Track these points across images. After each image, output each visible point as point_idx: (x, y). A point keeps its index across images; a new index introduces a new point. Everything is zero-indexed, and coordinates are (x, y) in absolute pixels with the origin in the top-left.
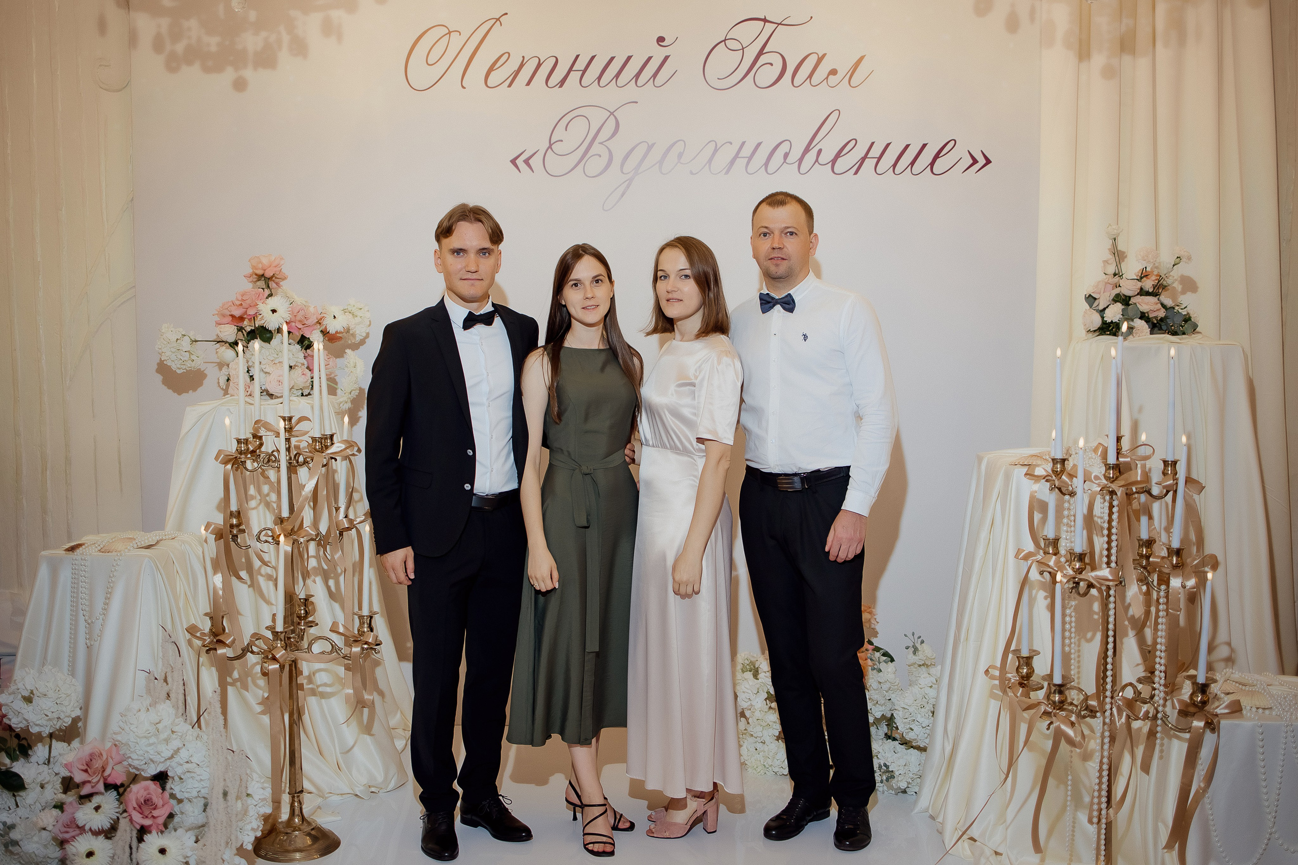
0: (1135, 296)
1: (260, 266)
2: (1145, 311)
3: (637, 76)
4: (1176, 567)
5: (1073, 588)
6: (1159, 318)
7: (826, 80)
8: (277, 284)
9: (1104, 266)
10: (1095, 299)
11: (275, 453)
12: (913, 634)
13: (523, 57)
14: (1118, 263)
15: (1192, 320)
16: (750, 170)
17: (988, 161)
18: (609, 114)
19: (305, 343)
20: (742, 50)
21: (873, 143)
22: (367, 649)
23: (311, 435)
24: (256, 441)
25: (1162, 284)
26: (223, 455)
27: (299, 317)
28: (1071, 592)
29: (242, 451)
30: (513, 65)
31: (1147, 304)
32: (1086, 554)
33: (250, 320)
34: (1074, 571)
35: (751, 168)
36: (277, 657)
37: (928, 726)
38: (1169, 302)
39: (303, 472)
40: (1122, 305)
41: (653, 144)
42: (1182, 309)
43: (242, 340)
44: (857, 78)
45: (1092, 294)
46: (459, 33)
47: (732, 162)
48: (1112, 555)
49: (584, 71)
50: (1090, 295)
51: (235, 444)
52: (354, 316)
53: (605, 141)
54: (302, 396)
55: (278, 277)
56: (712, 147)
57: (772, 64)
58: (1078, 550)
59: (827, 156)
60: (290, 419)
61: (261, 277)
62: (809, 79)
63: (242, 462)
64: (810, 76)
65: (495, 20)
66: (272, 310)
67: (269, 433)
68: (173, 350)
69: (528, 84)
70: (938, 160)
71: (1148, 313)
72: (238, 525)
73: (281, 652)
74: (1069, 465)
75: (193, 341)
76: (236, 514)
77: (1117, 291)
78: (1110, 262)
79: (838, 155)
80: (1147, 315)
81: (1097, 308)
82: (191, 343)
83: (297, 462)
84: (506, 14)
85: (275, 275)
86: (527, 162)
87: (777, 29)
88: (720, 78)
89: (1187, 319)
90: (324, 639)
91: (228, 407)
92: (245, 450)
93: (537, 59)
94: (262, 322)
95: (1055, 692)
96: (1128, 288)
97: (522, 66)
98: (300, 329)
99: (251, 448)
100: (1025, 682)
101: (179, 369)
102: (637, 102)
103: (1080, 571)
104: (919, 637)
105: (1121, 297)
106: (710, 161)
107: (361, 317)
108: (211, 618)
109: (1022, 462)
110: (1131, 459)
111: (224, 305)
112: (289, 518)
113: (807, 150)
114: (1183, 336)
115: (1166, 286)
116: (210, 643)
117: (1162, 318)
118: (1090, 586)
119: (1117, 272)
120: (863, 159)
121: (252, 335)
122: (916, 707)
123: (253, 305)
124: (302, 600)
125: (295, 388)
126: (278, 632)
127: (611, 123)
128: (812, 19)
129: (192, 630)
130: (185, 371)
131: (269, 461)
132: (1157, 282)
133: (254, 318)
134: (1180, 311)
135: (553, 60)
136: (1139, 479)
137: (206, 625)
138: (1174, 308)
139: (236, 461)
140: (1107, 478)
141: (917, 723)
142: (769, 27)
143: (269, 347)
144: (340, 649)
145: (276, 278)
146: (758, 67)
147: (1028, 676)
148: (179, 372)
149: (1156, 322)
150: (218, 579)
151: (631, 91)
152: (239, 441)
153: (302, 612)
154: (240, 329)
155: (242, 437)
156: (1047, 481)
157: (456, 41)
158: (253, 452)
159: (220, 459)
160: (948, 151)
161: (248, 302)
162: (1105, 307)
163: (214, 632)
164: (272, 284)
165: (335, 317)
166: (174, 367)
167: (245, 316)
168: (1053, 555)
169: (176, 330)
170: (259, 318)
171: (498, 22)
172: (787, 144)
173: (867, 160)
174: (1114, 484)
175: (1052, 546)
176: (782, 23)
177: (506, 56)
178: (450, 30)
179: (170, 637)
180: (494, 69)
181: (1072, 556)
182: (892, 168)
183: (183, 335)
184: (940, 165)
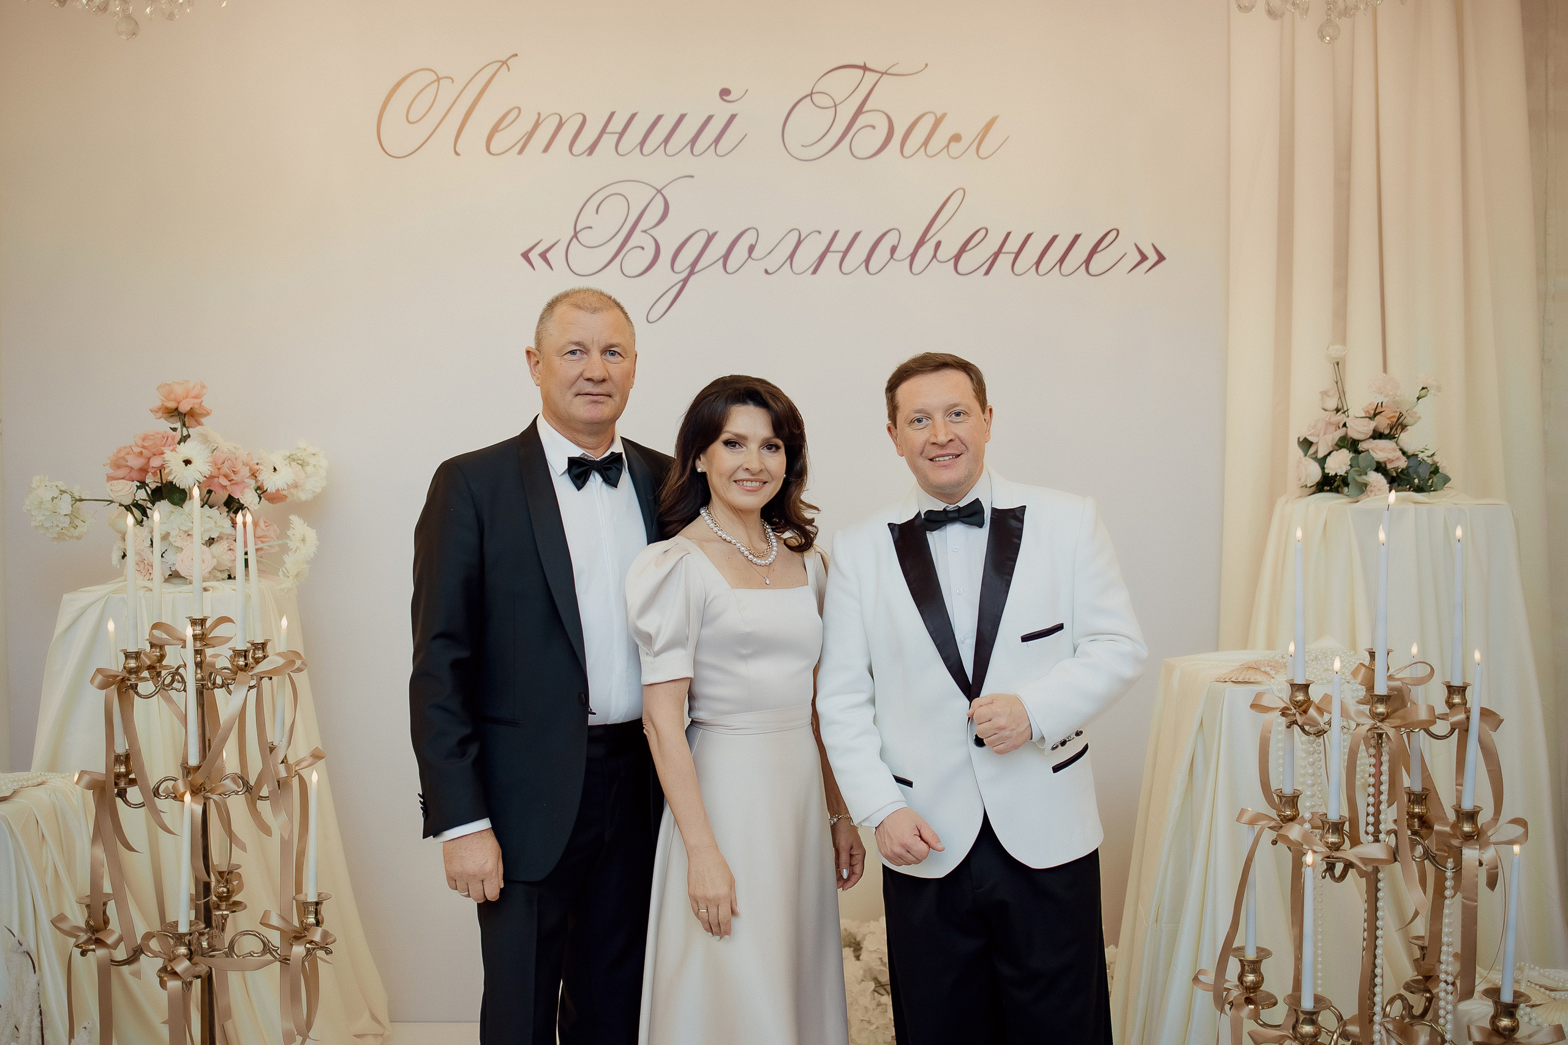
0: (1366, 440)
1: (172, 397)
2: (1381, 461)
3: (694, 141)
4: (1468, 837)
5: (1325, 871)
6: (1399, 470)
7: (946, 149)
8: (197, 421)
9: (1322, 399)
10: (1311, 442)
11: (181, 671)
13: (539, 114)
14: (1342, 395)
15: (1440, 470)
16: (846, 267)
17: (1161, 258)
18: (656, 192)
19: (233, 505)
20: (834, 109)
21: (1009, 234)
22: (313, 949)
23: (232, 646)
24: (156, 652)
25: (1401, 424)
26: (102, 677)
27: (224, 470)
28: (1324, 877)
29: (132, 668)
30: (524, 125)
32: (1343, 823)
33: (154, 474)
34: (1328, 847)
35: (847, 266)
36: (178, 971)
38: (1410, 448)
39: (222, 698)
40: (1350, 452)
41: (715, 234)
42: (1428, 457)
43: (145, 500)
44: (986, 148)
45: (1308, 437)
46: (451, 81)
47: (822, 258)
48: (1381, 824)
49: (622, 134)
50: (1306, 439)
51: (122, 658)
52: (303, 464)
53: (653, 227)
54: (228, 579)
55: (197, 411)
56: (793, 239)
58: (1333, 817)
59: (949, 250)
60: (202, 622)
61: (173, 412)
62: (923, 148)
63: (131, 685)
64: (926, 143)
65: (501, 63)
66: (184, 461)
67: (172, 642)
68: (48, 514)
69: (546, 150)
70: (1096, 257)
71: (1384, 463)
72: (128, 773)
73: (184, 964)
74: (1316, 694)
75: (77, 500)
76: (124, 758)
77: (1342, 432)
78: (1330, 393)
79: (963, 250)
80: (1384, 465)
81: (1313, 456)
82: (74, 502)
83: (214, 684)
84: (516, 55)
85: (194, 410)
86: (543, 256)
87: (880, 81)
88: (805, 145)
89: (1435, 471)
90: (251, 934)
91: (121, 596)
92: (135, 667)
93: (559, 117)
94: (170, 478)
95: (1303, 1023)
96: (1359, 429)
97: (537, 125)
98: (226, 487)
99: (147, 663)
100: (1251, 995)
102: (692, 177)
105: (1348, 442)
106: (792, 256)
107: (314, 466)
108: (88, 906)
109: (1235, 677)
110: (1403, 683)
111: (119, 451)
112: (199, 767)
113: (921, 242)
114: (1431, 493)
115: (1407, 425)
116: (86, 942)
117: (1403, 469)
118: (1349, 865)
119: (1340, 406)
120: (996, 255)
121: (157, 495)
123: (159, 453)
124: (222, 873)
125: (219, 568)
126: (181, 935)
127: (658, 205)
128: (928, 67)
129: (59, 922)
131: (173, 681)
132: (1396, 419)
133: (160, 471)
134: (1426, 459)
135: (581, 118)
136: (1423, 718)
137: (78, 917)
138: (1417, 456)
139: (123, 685)
140: (1374, 715)
142: (870, 78)
143: (181, 512)
144: (275, 949)
145: (195, 413)
146: (856, 131)
147: (1256, 987)
149: (1395, 474)
151: (686, 162)
152: (128, 655)
153: (223, 890)
154: (143, 485)
155: (132, 649)
156: (1283, 714)
157: (448, 91)
158: (150, 668)
159: (99, 681)
160: (1110, 242)
161: (152, 449)
162: (1326, 453)
163: (92, 926)
164: (189, 422)
165: (275, 469)
167: (148, 468)
168: (1292, 819)
169: (53, 483)
170: (167, 471)
171: (505, 65)
172: (895, 234)
173: (1001, 256)
174: (1386, 724)
175: (1290, 805)
176: (888, 72)
177: (515, 113)
178: (440, 76)
179: (21, 945)
180: (499, 129)
181: (1323, 824)
182: (1034, 267)
183: (63, 492)
184: (1099, 262)
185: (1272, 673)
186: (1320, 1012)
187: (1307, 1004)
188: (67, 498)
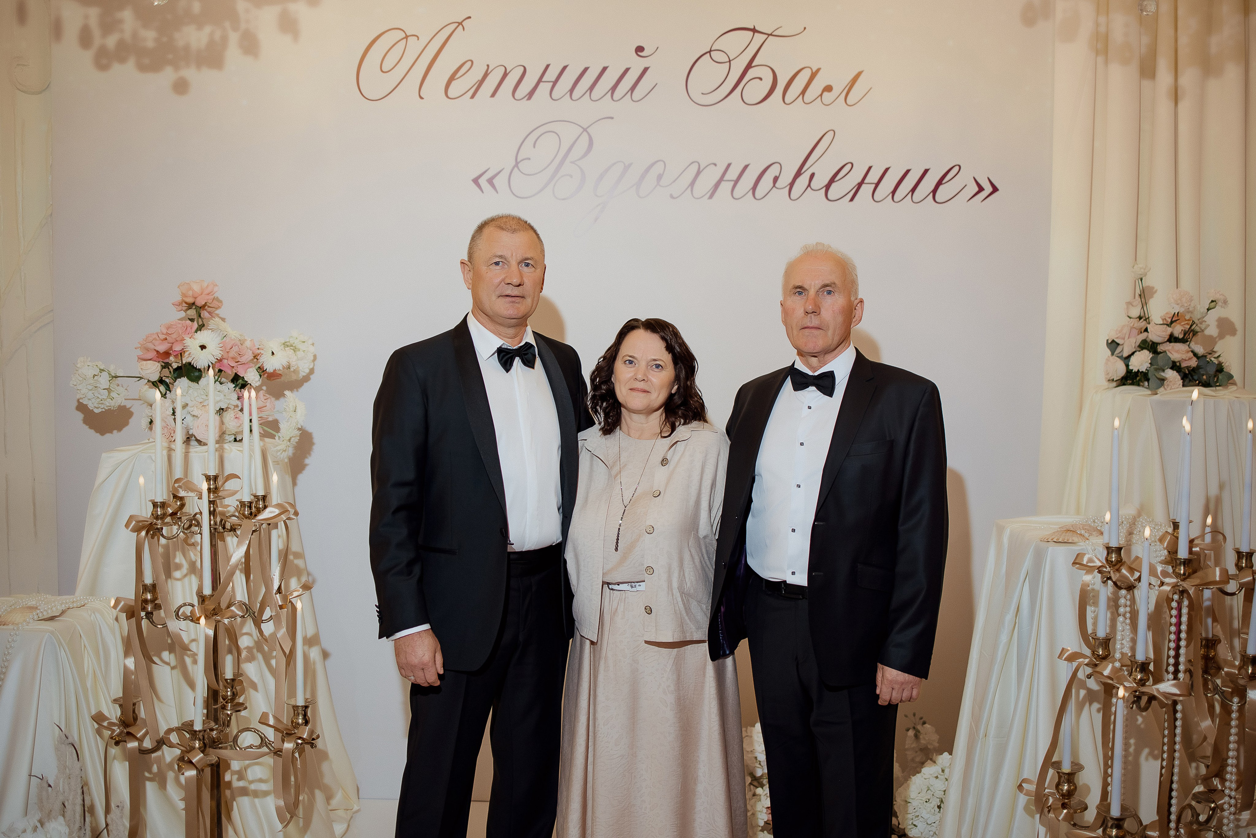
0: (1164, 343)
1: (190, 293)
2: (1176, 360)
3: (614, 89)
5: (1134, 702)
6: (1191, 368)
7: (820, 98)
8: (209, 313)
9: (1128, 308)
10: (1118, 344)
11: (198, 517)
12: (914, 715)
13: (488, 66)
14: (1144, 305)
15: (1224, 370)
17: (995, 189)
18: (582, 130)
19: (239, 382)
20: (728, 63)
21: (870, 168)
22: (302, 744)
23: (239, 498)
24: (177, 502)
25: (1193, 331)
26: (134, 522)
27: (232, 354)
28: (1131, 708)
29: (158, 515)
30: (476, 74)
31: (1177, 352)
32: (1149, 664)
33: (176, 356)
34: (1136, 683)
35: (737, 193)
36: (193, 761)
37: (934, 823)
38: (1200, 350)
39: (231, 540)
40: (1150, 352)
41: (630, 165)
42: (1215, 358)
43: (169, 377)
44: (853, 97)
45: (1116, 340)
46: (416, 38)
47: (717, 186)
48: (1180, 664)
49: (555, 83)
50: (1113, 341)
51: (150, 507)
52: (295, 350)
53: (579, 159)
54: (234, 441)
55: (210, 305)
56: (694, 169)
57: (761, 79)
58: (1140, 657)
59: (821, 181)
60: (216, 478)
61: (191, 305)
62: (801, 96)
63: (157, 529)
64: (803, 93)
65: (457, 24)
66: (200, 347)
67: (191, 494)
68: (90, 387)
69: (493, 95)
70: (941, 187)
71: (1179, 362)
72: (153, 601)
73: (198, 755)
75: (113, 377)
76: (151, 588)
77: (1143, 336)
78: (1134, 304)
79: (832, 180)
80: (1178, 364)
81: (1119, 355)
82: (111, 378)
83: (224, 528)
84: (470, 17)
85: (208, 304)
86: (490, 181)
87: (767, 41)
88: (705, 93)
89: (1220, 369)
90: (251, 731)
91: (149, 454)
92: (161, 514)
93: (504, 68)
94: (189, 360)
95: (1112, 827)
96: (1157, 333)
97: (486, 75)
98: (233, 367)
99: (170, 511)
100: (1066, 801)
101: (95, 407)
102: (612, 118)
103: (1142, 683)
104: (921, 718)
105: (1149, 344)
106: (692, 184)
107: (304, 350)
108: (121, 706)
109: (1056, 537)
111: (147, 337)
112: (212, 596)
113: (798, 174)
114: (1217, 388)
115: (1197, 332)
116: (119, 735)
117: (1194, 368)
118: (1152, 698)
119: (1142, 314)
120: (860, 185)
121: (178, 373)
122: (920, 801)
123: (180, 340)
124: (229, 681)
125: (227, 432)
126: (196, 731)
127: (584, 140)
128: (806, 30)
129: (99, 718)
130: (104, 410)
131: (190, 526)
132: (1189, 327)
133: (181, 354)
134: (1213, 359)
135: (522, 69)
136: (1218, 579)
137: (113, 713)
138: (1206, 356)
139: (151, 529)
141: (921, 819)
142: (759, 38)
143: (198, 387)
144: (270, 743)
145: (209, 307)
146: (746, 82)
147: (1070, 794)
148: (96, 411)
149: (1187, 372)
150: (130, 662)
151: (607, 106)
153: (229, 693)
154: (166, 366)
155: (159, 499)
156: (1100, 571)
157: (414, 47)
158: (173, 514)
159: (132, 526)
160: (952, 176)
161: (174, 336)
162: (1130, 353)
163: (124, 722)
164: (205, 314)
165: (273, 353)
166: (91, 406)
167: (171, 352)
168: (1104, 658)
169: (94, 364)
170: (186, 354)
171: (461, 26)
172: (777, 166)
173: (864, 186)
174: (1186, 582)
175: (1103, 646)
176: (773, 34)
177: (469, 64)
178: (408, 34)
179: (67, 738)
180: (455, 78)
181: (1132, 664)
182: (891, 195)
183: (102, 370)
184: (943, 193)
185: (1087, 535)
186: (1125, 819)
187: (1115, 812)
188: (105, 375)
